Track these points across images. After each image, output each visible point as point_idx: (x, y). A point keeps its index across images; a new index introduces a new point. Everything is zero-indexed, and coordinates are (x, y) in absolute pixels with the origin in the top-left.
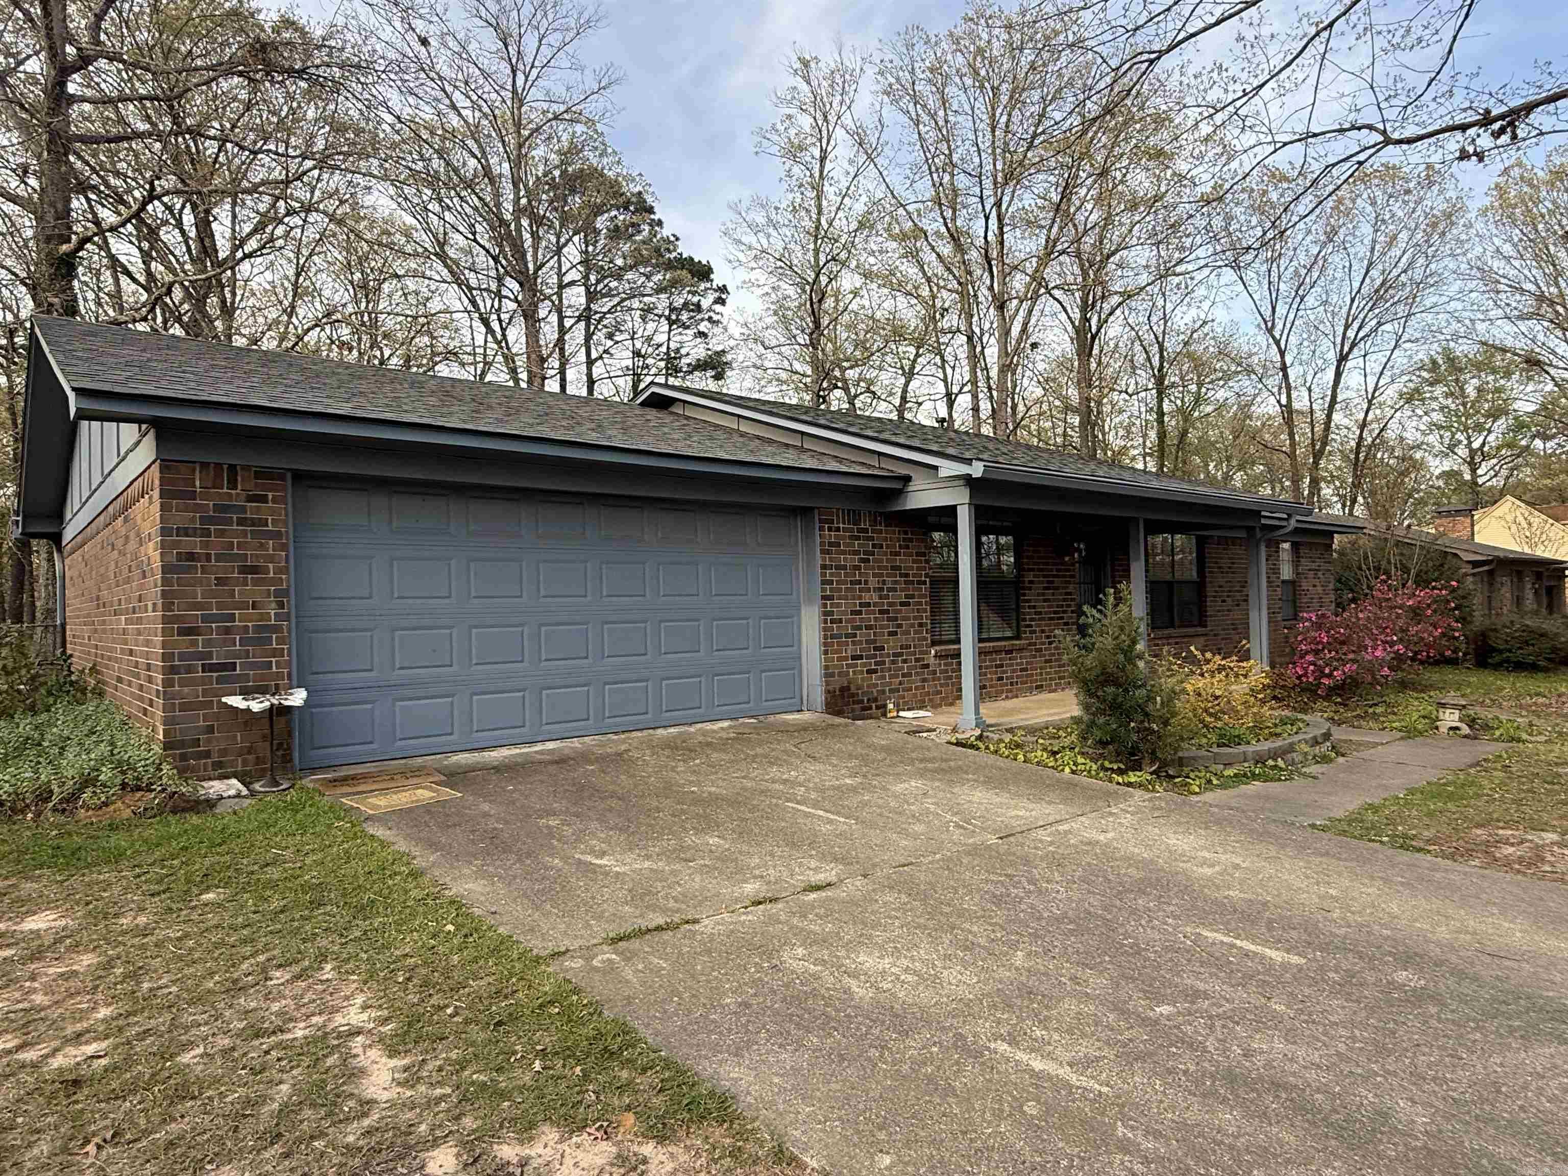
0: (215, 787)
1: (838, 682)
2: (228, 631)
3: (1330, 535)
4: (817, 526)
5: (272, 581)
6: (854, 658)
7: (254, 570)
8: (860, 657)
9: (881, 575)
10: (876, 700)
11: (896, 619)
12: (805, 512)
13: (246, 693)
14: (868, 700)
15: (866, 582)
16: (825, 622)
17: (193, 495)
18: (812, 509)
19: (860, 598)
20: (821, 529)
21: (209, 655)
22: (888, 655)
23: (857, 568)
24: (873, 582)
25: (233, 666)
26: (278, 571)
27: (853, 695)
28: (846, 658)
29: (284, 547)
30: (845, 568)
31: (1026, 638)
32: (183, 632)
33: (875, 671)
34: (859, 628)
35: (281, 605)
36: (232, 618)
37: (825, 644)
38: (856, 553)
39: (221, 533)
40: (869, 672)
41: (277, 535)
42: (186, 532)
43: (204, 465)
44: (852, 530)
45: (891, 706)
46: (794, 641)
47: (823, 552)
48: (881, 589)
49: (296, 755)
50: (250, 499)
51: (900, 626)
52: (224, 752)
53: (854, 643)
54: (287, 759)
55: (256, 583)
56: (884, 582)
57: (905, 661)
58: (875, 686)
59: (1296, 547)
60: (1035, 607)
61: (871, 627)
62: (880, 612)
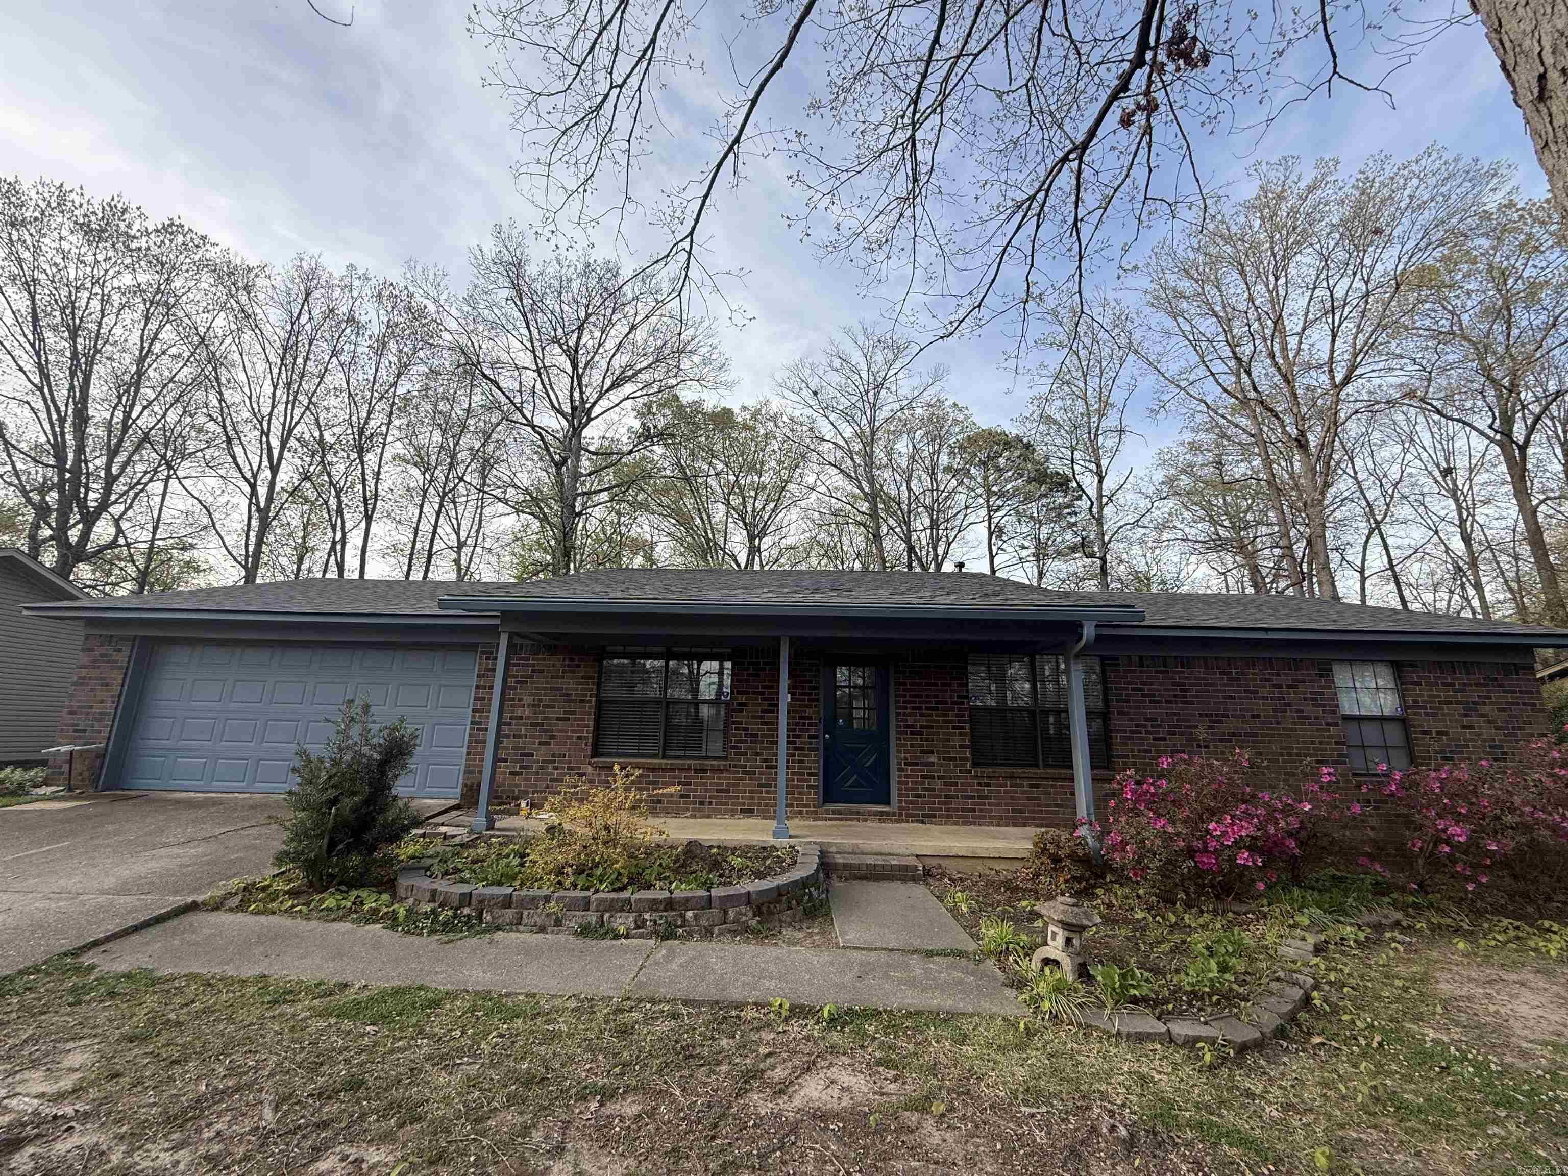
3: (1528, 650)
8: (505, 760)
9: (539, 694)
11: (550, 731)
14: (509, 797)
15: (520, 700)
16: (471, 730)
17: (93, 650)
19: (512, 712)
20: (481, 658)
21: (78, 725)
22: (537, 761)
23: (513, 688)
24: (527, 700)
25: (85, 731)
29: (123, 674)
31: (731, 760)
32: (70, 713)
33: (520, 774)
35: (114, 702)
36: (92, 708)
37: (469, 747)
40: (513, 773)
41: (121, 668)
43: (101, 636)
45: (524, 805)
46: (463, 744)
47: (479, 676)
49: (103, 779)
50: (115, 650)
51: (554, 737)
56: (540, 700)
57: (556, 768)
58: (517, 786)
59: (1398, 669)
60: (746, 729)
61: (520, 736)
62: (532, 724)
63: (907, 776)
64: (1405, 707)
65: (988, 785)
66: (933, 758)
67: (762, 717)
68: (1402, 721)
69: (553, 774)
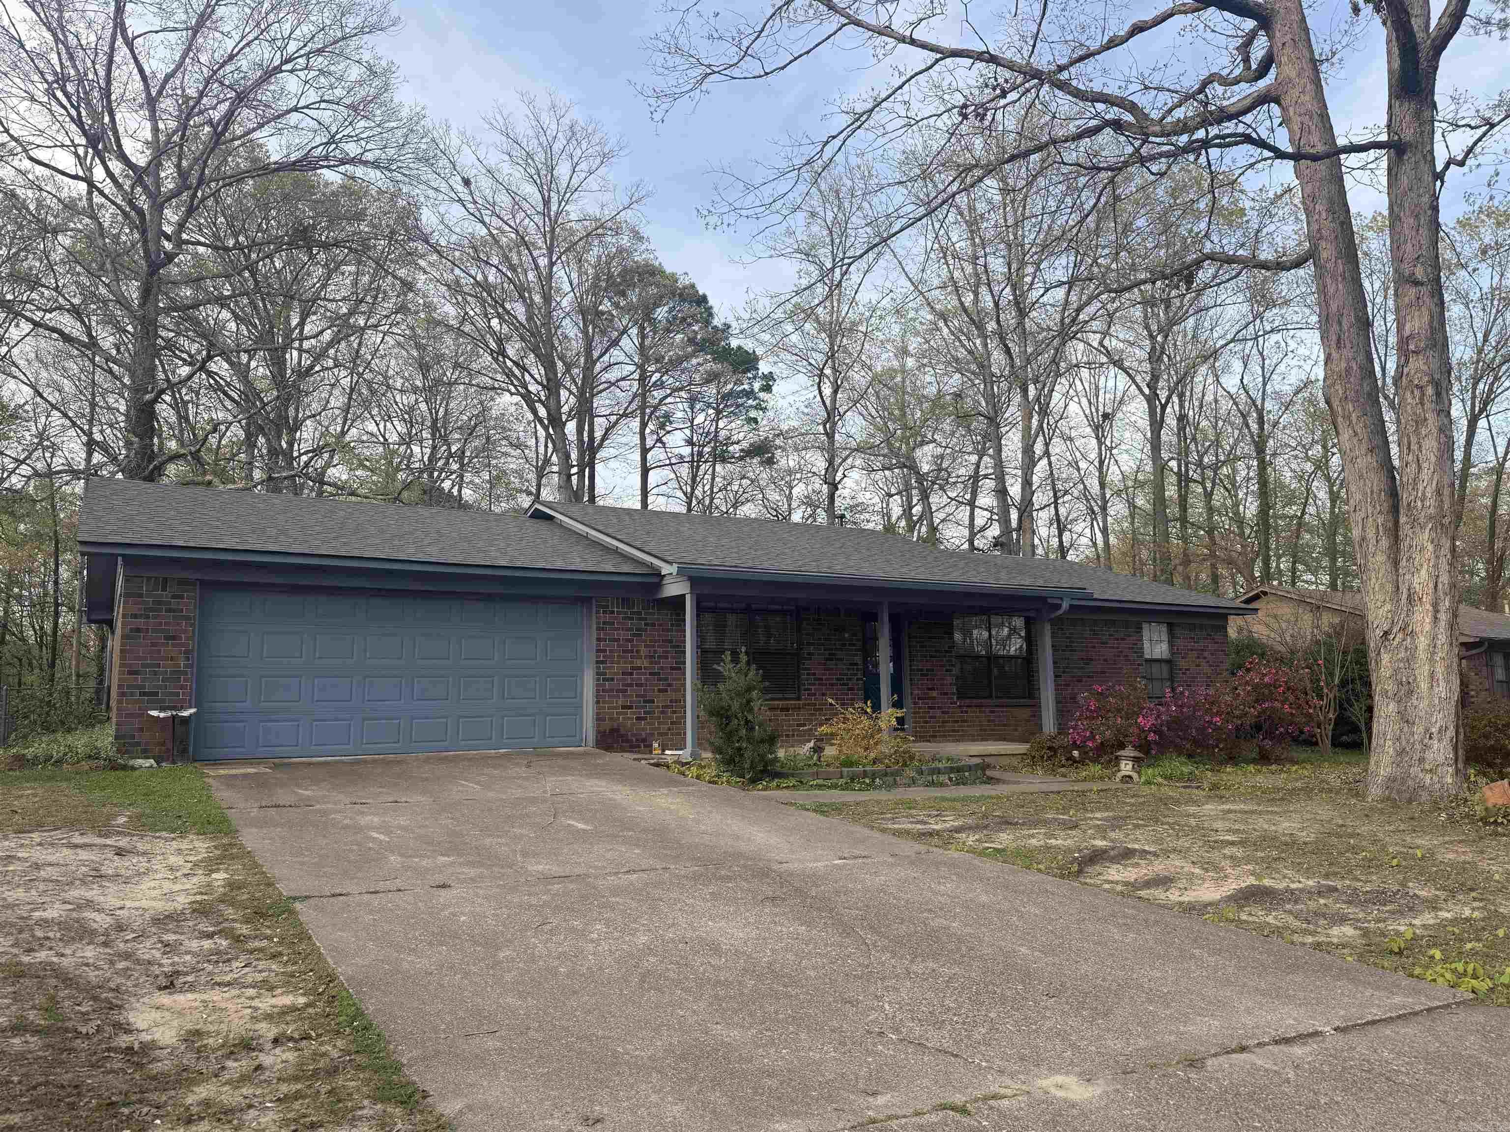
0: (140, 762)
1: (607, 725)
2: (155, 673)
3: (1225, 617)
4: (594, 610)
5: (182, 645)
6: (623, 707)
7: (174, 638)
8: (630, 707)
9: (654, 646)
10: (644, 740)
11: (666, 679)
12: (585, 601)
13: (162, 709)
14: (637, 740)
15: (638, 651)
16: (598, 680)
17: (141, 596)
18: (591, 598)
19: (632, 662)
20: (597, 612)
21: (144, 687)
22: (658, 707)
23: (631, 641)
24: (644, 651)
25: (156, 694)
26: (187, 639)
27: (622, 736)
28: (615, 708)
29: (192, 625)
30: (618, 640)
31: (806, 699)
32: (130, 673)
33: (645, 719)
34: (631, 685)
35: (188, 659)
36: (159, 666)
37: (597, 697)
38: (631, 629)
39: (155, 617)
40: (638, 719)
41: (188, 618)
42: (135, 616)
43: (149, 579)
44: (626, 613)
45: (656, 745)
46: (578, 695)
47: (598, 629)
48: (651, 657)
49: (191, 749)
50: (174, 597)
51: (670, 685)
52: (147, 744)
53: (624, 696)
54: (184, 751)
55: (174, 645)
56: (655, 652)
57: (674, 712)
58: (643, 729)
59: (1171, 626)
60: (814, 674)
61: (641, 685)
62: (651, 674)
63: (920, 708)
64: (1173, 654)
65: (966, 712)
66: (934, 694)
67: (825, 664)
68: (1168, 662)
69: (672, 718)
